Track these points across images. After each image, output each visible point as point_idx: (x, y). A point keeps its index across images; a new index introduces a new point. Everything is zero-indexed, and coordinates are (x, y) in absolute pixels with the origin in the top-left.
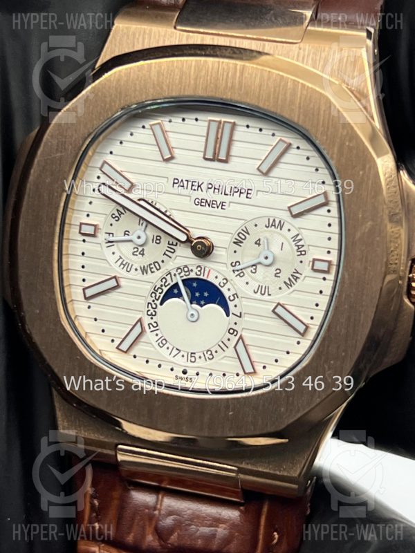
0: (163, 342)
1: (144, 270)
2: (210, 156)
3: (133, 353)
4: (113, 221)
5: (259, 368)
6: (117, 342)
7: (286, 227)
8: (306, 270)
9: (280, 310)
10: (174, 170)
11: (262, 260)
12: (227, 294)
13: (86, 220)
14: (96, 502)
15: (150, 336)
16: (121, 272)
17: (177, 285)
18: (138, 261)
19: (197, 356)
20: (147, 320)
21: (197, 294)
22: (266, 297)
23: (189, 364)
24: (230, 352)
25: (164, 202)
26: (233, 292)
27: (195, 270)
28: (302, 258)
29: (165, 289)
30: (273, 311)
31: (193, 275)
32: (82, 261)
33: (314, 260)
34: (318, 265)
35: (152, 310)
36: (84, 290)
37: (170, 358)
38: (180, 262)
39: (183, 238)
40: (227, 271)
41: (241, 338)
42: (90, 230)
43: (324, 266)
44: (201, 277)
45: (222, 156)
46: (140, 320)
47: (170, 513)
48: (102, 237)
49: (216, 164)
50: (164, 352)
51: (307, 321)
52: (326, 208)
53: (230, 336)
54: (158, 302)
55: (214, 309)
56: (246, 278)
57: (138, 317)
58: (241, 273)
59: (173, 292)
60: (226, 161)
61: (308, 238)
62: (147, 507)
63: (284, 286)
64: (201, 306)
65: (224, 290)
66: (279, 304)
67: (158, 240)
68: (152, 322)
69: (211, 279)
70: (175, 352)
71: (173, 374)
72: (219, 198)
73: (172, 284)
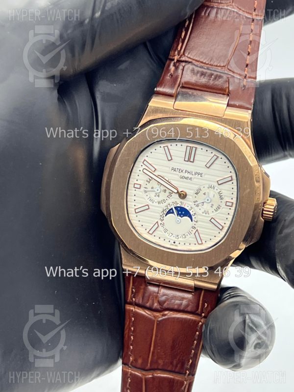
0: (166, 231)
1: (159, 203)
2: (187, 159)
3: (154, 234)
4: (147, 183)
5: (204, 242)
6: (148, 230)
7: (216, 188)
8: (223, 205)
9: (212, 220)
10: (172, 164)
11: (206, 200)
12: (192, 213)
13: (136, 182)
14: (134, 290)
15: (161, 228)
16: (150, 203)
17: (172, 209)
18: (157, 199)
19: (179, 236)
20: (160, 222)
21: (180, 213)
22: (207, 215)
23: (176, 240)
24: (193, 235)
25: (168, 177)
26: (194, 212)
27: (180, 203)
28: (221, 200)
29: (167, 210)
30: (210, 221)
31: (178, 205)
32: (134, 198)
33: (227, 202)
34: (228, 204)
35: (162, 219)
36: (135, 209)
37: (169, 237)
38: (173, 200)
39: (176, 191)
40: (192, 204)
41: (197, 230)
42: (139, 186)
43: (230, 204)
44: (182, 206)
45: (192, 160)
46: (157, 222)
47: (164, 295)
48: (142, 189)
49: (189, 163)
50: (166, 234)
51: (223, 225)
52: (232, 182)
53: (192, 229)
54: (164, 215)
55: (187, 218)
56: (200, 207)
57: (156, 221)
58: (197, 206)
59: (170, 212)
60: (193, 162)
61: (224, 193)
62: (154, 292)
63: (214, 211)
64: (182, 217)
65: (191, 212)
66: (212, 218)
67: (165, 191)
68: (162, 223)
69: (186, 207)
70: (171, 235)
71: (170, 243)
72: (190, 176)
73: (170, 208)
